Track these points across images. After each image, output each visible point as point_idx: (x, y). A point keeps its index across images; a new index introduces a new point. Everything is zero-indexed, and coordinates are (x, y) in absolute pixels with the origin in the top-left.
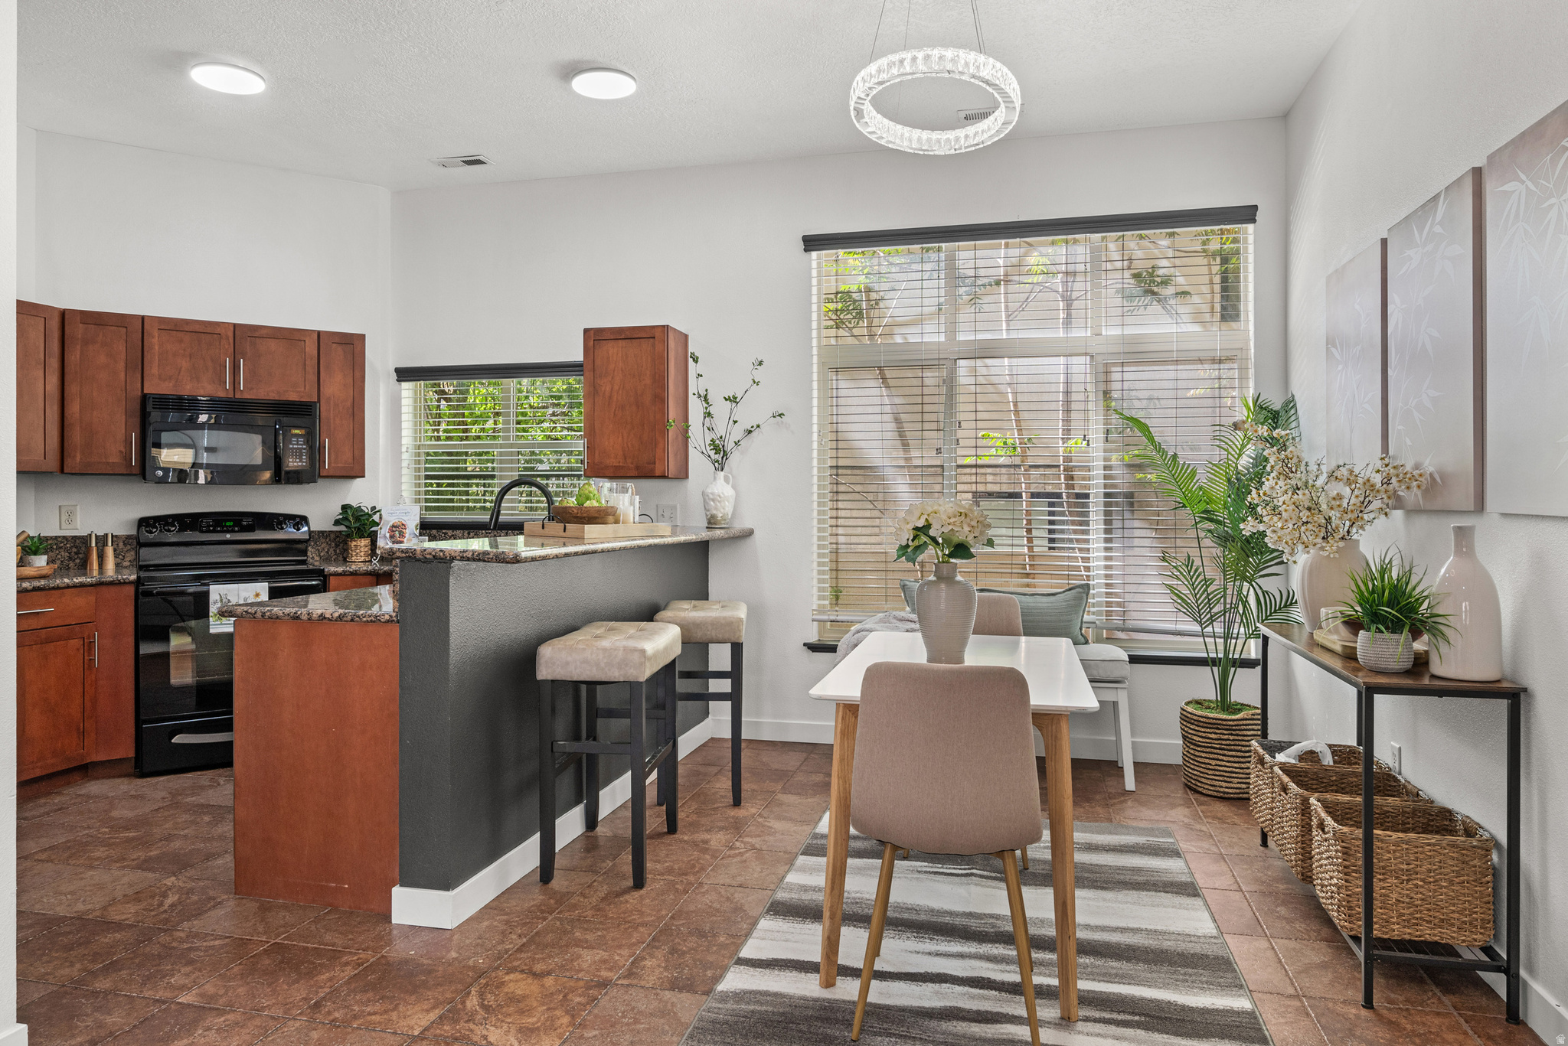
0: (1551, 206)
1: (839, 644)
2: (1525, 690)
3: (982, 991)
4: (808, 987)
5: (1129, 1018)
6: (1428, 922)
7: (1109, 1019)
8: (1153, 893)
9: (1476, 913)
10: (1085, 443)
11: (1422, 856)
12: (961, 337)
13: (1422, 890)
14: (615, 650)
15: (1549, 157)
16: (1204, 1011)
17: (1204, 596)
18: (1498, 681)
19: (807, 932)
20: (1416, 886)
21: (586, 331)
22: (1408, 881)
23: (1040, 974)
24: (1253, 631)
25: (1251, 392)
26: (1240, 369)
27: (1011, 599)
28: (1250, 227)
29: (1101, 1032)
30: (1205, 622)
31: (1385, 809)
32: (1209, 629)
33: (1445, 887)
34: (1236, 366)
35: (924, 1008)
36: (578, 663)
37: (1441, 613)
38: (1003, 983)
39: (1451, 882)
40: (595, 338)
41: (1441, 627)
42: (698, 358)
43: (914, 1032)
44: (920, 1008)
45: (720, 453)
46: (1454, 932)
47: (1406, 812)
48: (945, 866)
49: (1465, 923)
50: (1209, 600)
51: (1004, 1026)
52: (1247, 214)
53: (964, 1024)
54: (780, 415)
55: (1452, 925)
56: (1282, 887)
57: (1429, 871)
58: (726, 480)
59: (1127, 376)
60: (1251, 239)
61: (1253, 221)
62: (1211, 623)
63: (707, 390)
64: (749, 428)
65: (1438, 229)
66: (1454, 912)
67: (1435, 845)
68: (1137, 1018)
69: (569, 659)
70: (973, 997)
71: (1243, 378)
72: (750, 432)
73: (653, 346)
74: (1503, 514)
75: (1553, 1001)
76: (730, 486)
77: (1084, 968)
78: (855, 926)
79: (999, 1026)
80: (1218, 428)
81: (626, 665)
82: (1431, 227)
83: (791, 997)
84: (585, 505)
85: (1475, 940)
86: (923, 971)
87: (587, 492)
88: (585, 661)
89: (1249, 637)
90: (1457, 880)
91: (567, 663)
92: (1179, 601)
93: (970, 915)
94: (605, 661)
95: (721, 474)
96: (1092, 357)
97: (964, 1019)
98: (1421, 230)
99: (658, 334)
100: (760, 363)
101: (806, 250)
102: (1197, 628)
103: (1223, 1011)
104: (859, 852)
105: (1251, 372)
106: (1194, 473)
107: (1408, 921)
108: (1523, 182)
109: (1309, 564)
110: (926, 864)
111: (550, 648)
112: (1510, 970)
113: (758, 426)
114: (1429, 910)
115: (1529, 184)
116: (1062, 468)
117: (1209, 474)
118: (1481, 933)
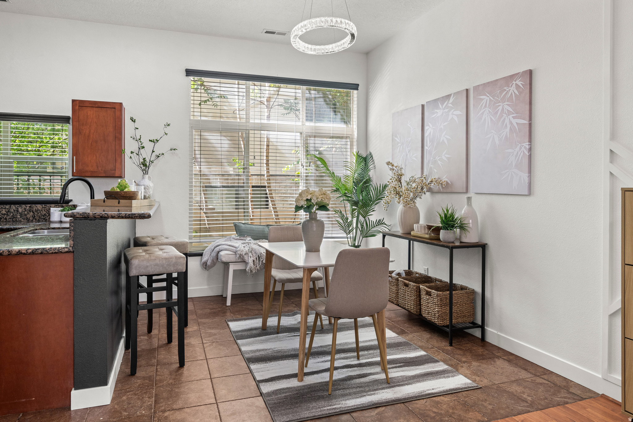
0: (500, 105)
1: (204, 252)
2: (487, 244)
3: (351, 369)
4: (294, 383)
5: (400, 365)
6: (460, 317)
7: (395, 366)
8: (368, 328)
9: (471, 312)
10: (302, 166)
11: (459, 297)
12: (251, 121)
13: (459, 308)
14: (171, 258)
15: (499, 91)
16: (416, 357)
17: (347, 223)
18: (477, 243)
19: (272, 366)
20: (458, 307)
21: (73, 101)
22: (456, 306)
23: (363, 359)
24: (365, 235)
25: (355, 150)
26: (350, 142)
27: (297, 227)
28: (355, 92)
29: (397, 371)
30: (348, 233)
31: (438, 286)
32: (349, 236)
33: (464, 306)
34: (348, 140)
35: (340, 378)
36: (153, 266)
37: (465, 223)
38: (356, 365)
39: (466, 304)
40: (77, 105)
41: (464, 227)
42: (135, 120)
43: (346, 386)
44: (339, 379)
45: (145, 166)
46: (466, 319)
47: (443, 286)
48: (295, 333)
49: (469, 315)
50: (349, 225)
51: (370, 376)
52: (355, 87)
53: (358, 379)
54: (174, 149)
55: (466, 317)
56: (400, 319)
57: (461, 302)
58: (149, 178)
59: (316, 142)
60: (355, 96)
61: (357, 89)
62: (349, 233)
63: (140, 136)
64: (158, 155)
65: (450, 105)
66: (466, 313)
67: (462, 293)
68: (402, 364)
69: (148, 264)
70: (351, 371)
71: (352, 145)
72: (159, 157)
73: (115, 112)
74: (476, 193)
75: (496, 332)
76: (151, 182)
77: (373, 354)
78: (288, 359)
79: (368, 377)
80: (345, 163)
81: (177, 265)
82: (447, 104)
83: (294, 387)
84: (125, 190)
85: (471, 320)
86: (327, 368)
87: (125, 184)
88: (157, 265)
89: (364, 237)
90: (467, 303)
91: (147, 267)
92: (340, 226)
93: (321, 347)
94: (167, 263)
95: (147, 176)
96: (301, 133)
97: (356, 378)
98: (442, 105)
99: (116, 107)
100: (169, 125)
101: (187, 76)
102: (345, 235)
103: (420, 356)
104: (258, 334)
105: (355, 143)
106: (340, 179)
107: (456, 318)
108: (488, 97)
109: (403, 210)
110: (288, 334)
111: (137, 260)
112: (482, 327)
113: (163, 154)
114: (461, 313)
115: (490, 97)
116: (266, 176)
117: (344, 180)
118: (472, 318)
